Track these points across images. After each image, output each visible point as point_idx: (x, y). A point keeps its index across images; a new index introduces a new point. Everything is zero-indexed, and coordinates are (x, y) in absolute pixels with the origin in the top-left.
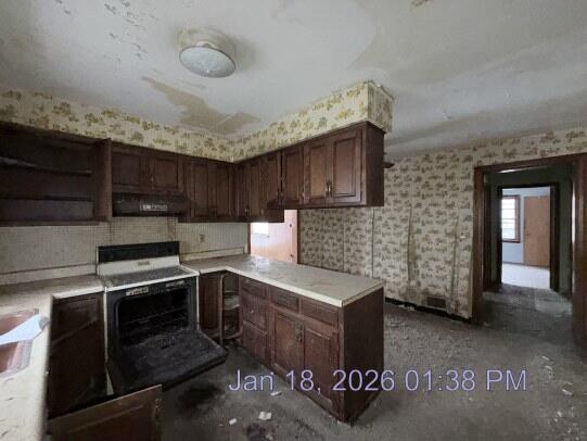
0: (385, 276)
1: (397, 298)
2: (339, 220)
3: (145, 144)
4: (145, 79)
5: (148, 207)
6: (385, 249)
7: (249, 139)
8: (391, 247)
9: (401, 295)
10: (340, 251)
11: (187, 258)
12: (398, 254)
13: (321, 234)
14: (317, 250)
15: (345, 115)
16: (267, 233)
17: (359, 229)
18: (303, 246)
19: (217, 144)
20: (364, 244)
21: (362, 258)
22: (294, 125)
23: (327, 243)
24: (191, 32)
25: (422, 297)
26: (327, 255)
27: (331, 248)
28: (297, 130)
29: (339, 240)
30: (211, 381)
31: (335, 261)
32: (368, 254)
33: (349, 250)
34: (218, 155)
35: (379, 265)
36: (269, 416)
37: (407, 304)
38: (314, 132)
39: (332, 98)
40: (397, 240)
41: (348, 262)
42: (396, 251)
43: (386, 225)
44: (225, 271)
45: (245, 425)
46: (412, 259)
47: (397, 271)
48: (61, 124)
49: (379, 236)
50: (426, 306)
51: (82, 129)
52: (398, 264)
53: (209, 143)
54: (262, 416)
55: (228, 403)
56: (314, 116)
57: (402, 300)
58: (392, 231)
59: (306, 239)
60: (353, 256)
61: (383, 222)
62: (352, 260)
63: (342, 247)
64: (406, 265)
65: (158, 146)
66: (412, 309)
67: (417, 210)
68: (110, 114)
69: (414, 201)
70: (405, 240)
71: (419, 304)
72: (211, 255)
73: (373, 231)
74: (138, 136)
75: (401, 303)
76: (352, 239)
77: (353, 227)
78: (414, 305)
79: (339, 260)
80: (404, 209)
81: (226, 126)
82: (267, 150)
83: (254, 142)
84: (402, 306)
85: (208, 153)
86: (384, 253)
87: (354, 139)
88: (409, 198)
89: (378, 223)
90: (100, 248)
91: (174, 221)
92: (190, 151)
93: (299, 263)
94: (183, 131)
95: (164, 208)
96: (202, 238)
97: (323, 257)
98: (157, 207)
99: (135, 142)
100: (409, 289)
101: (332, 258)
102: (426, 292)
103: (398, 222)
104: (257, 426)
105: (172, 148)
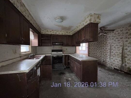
0: (114, 62)
1: (118, 68)
2: (101, 46)
3: (57, 34)
4: (54, 25)
5: (57, 44)
6: (115, 54)
7: (73, 30)
8: (116, 54)
9: (119, 68)
10: (101, 54)
11: (64, 53)
12: (118, 56)
13: (96, 50)
14: (94, 54)
15: (86, 22)
16: (85, 50)
17: (106, 49)
18: (90, 52)
19: (68, 32)
20: (108, 53)
21: (107, 56)
22: (79, 26)
23: (98, 52)
24: (56, 17)
25: (127, 69)
26: (97, 55)
27: (98, 54)
28: (80, 27)
29: (101, 52)
30: (64, 72)
31: (100, 57)
32: (109, 55)
33: (103, 54)
34: (69, 34)
35: (112, 59)
36: (71, 79)
37: (121, 71)
38: (82, 27)
39: (84, 19)
40: (119, 52)
41: (103, 57)
42: (118, 55)
43: (115, 47)
44: (69, 55)
45: (66, 79)
46: (123, 58)
47: (118, 61)
48: (47, 33)
49: (113, 51)
50: (129, 73)
51: (49, 33)
52: (118, 59)
53: (67, 32)
54: (69, 79)
55: (65, 76)
56: (82, 24)
57: (119, 69)
58: (117, 49)
59: (91, 51)
60: (105, 56)
61: (114, 47)
62: (104, 57)
63: (101, 53)
64: (121, 59)
65: (59, 34)
66: (123, 73)
67: (126, 43)
68: (53, 30)
69: (125, 40)
70: (121, 52)
71: (126, 71)
72: (68, 52)
73: (110, 49)
74: (56, 33)
75: (119, 70)
76: (104, 51)
77: (105, 48)
78: (124, 71)
79: (101, 57)
80: (121, 42)
81: (69, 29)
82: (76, 32)
83: (74, 31)
84: (120, 71)
85: (67, 34)
86: (114, 56)
87: (88, 27)
88: (123, 39)
89: (112, 47)
90: (52, 50)
91: (62, 46)
92: (64, 34)
93: (89, 56)
94: (62, 31)
95: (59, 44)
96: (67, 49)
97: (96, 56)
98: (58, 44)
99: (56, 34)
100: (122, 66)
101: (99, 56)
102: (129, 68)
103: (119, 46)
104: (68, 80)
105: (61, 34)
